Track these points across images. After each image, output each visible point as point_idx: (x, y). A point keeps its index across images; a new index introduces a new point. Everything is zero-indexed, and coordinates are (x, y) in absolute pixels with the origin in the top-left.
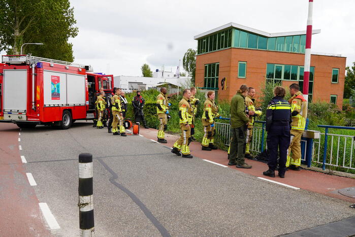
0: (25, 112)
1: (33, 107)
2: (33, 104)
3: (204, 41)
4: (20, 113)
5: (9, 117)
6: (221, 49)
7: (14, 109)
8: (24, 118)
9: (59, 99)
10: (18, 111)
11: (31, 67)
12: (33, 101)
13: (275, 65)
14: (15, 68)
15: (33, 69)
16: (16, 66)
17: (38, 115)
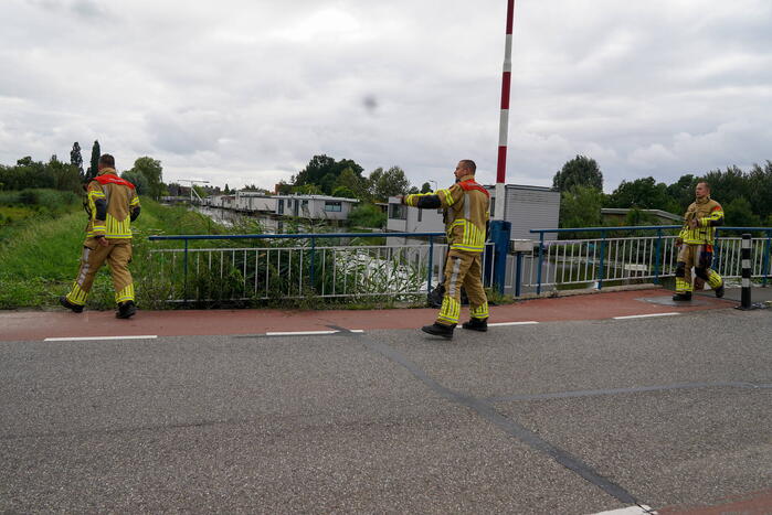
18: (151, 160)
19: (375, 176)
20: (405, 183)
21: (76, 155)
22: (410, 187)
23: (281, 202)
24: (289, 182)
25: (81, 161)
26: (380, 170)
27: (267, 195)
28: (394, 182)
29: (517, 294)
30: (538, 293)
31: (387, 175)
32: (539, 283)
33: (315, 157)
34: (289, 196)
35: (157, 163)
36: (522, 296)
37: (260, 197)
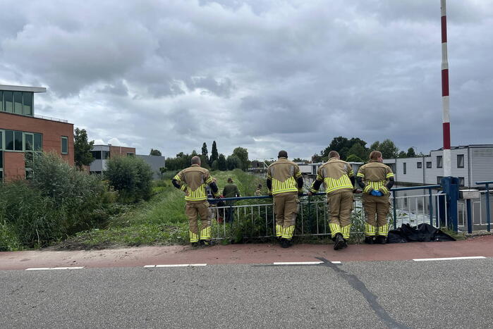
18: (242, 149)
19: (374, 147)
20: (394, 150)
21: (204, 150)
22: (399, 152)
23: (314, 167)
24: (320, 155)
25: (207, 152)
26: (377, 143)
27: (307, 163)
28: (388, 149)
29: (470, 231)
30: (489, 230)
31: (382, 146)
32: (489, 222)
33: (335, 138)
34: (319, 163)
35: (245, 151)
36: (474, 232)
37: (302, 165)
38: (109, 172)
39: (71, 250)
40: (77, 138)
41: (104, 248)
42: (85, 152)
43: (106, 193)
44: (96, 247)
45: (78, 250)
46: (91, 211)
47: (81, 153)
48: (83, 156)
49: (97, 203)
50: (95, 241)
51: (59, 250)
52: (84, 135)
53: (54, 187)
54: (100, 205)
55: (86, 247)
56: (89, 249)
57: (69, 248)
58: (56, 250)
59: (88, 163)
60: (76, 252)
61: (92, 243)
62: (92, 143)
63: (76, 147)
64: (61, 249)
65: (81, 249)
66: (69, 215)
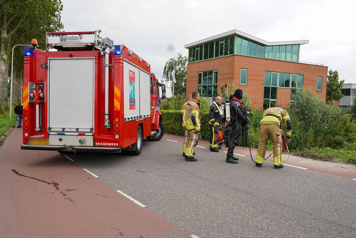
0: (91, 132)
1: (107, 123)
2: (107, 117)
3: (196, 49)
4: (82, 134)
5: (61, 140)
6: (220, 56)
7: (70, 126)
8: (89, 142)
9: (135, 109)
10: (77, 129)
11: (102, 53)
12: (107, 112)
13: (272, 73)
14: (71, 56)
15: (107, 56)
16: (73, 52)
17: (117, 137)
38: (353, 106)
39: (304, 157)
40: (330, 78)
41: (327, 161)
42: (336, 90)
43: (348, 124)
44: (321, 159)
45: (309, 158)
46: (334, 137)
47: (332, 90)
48: (333, 93)
49: (340, 131)
50: (322, 155)
51: (296, 155)
52: (335, 75)
53: (306, 114)
54: (342, 132)
55: (314, 157)
56: (316, 159)
57: (302, 156)
58: (294, 155)
59: (337, 98)
60: (306, 159)
61: (320, 156)
62: (342, 82)
63: (329, 86)
64: (298, 155)
65: (311, 158)
66: (315, 137)
